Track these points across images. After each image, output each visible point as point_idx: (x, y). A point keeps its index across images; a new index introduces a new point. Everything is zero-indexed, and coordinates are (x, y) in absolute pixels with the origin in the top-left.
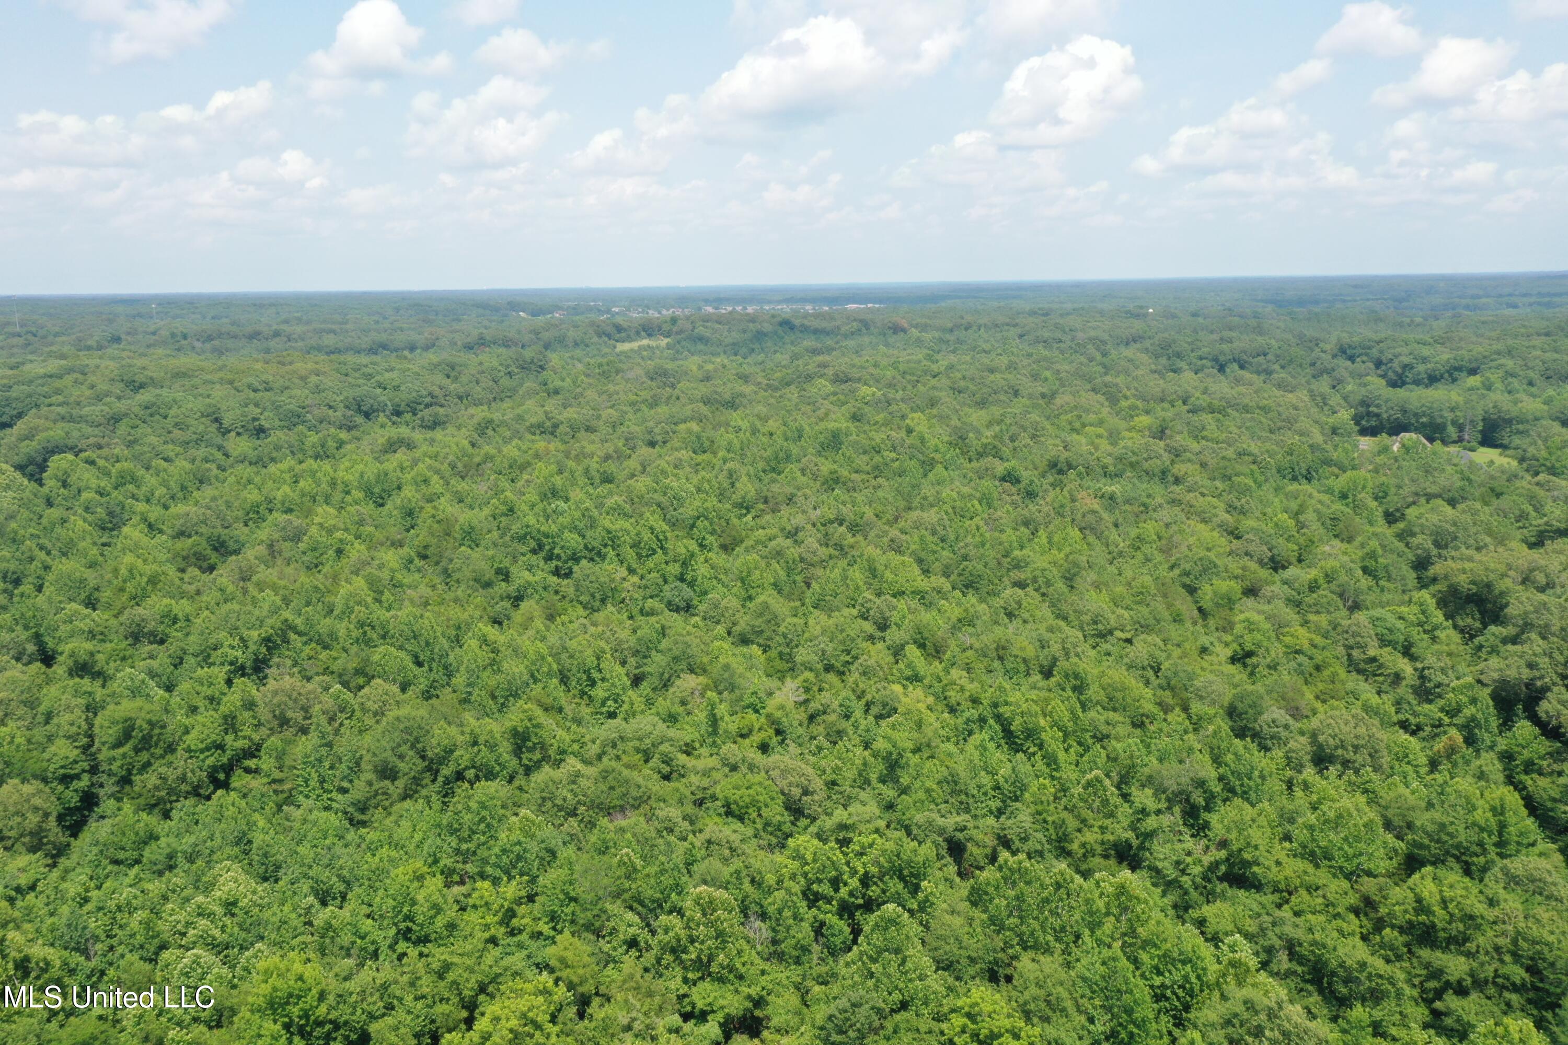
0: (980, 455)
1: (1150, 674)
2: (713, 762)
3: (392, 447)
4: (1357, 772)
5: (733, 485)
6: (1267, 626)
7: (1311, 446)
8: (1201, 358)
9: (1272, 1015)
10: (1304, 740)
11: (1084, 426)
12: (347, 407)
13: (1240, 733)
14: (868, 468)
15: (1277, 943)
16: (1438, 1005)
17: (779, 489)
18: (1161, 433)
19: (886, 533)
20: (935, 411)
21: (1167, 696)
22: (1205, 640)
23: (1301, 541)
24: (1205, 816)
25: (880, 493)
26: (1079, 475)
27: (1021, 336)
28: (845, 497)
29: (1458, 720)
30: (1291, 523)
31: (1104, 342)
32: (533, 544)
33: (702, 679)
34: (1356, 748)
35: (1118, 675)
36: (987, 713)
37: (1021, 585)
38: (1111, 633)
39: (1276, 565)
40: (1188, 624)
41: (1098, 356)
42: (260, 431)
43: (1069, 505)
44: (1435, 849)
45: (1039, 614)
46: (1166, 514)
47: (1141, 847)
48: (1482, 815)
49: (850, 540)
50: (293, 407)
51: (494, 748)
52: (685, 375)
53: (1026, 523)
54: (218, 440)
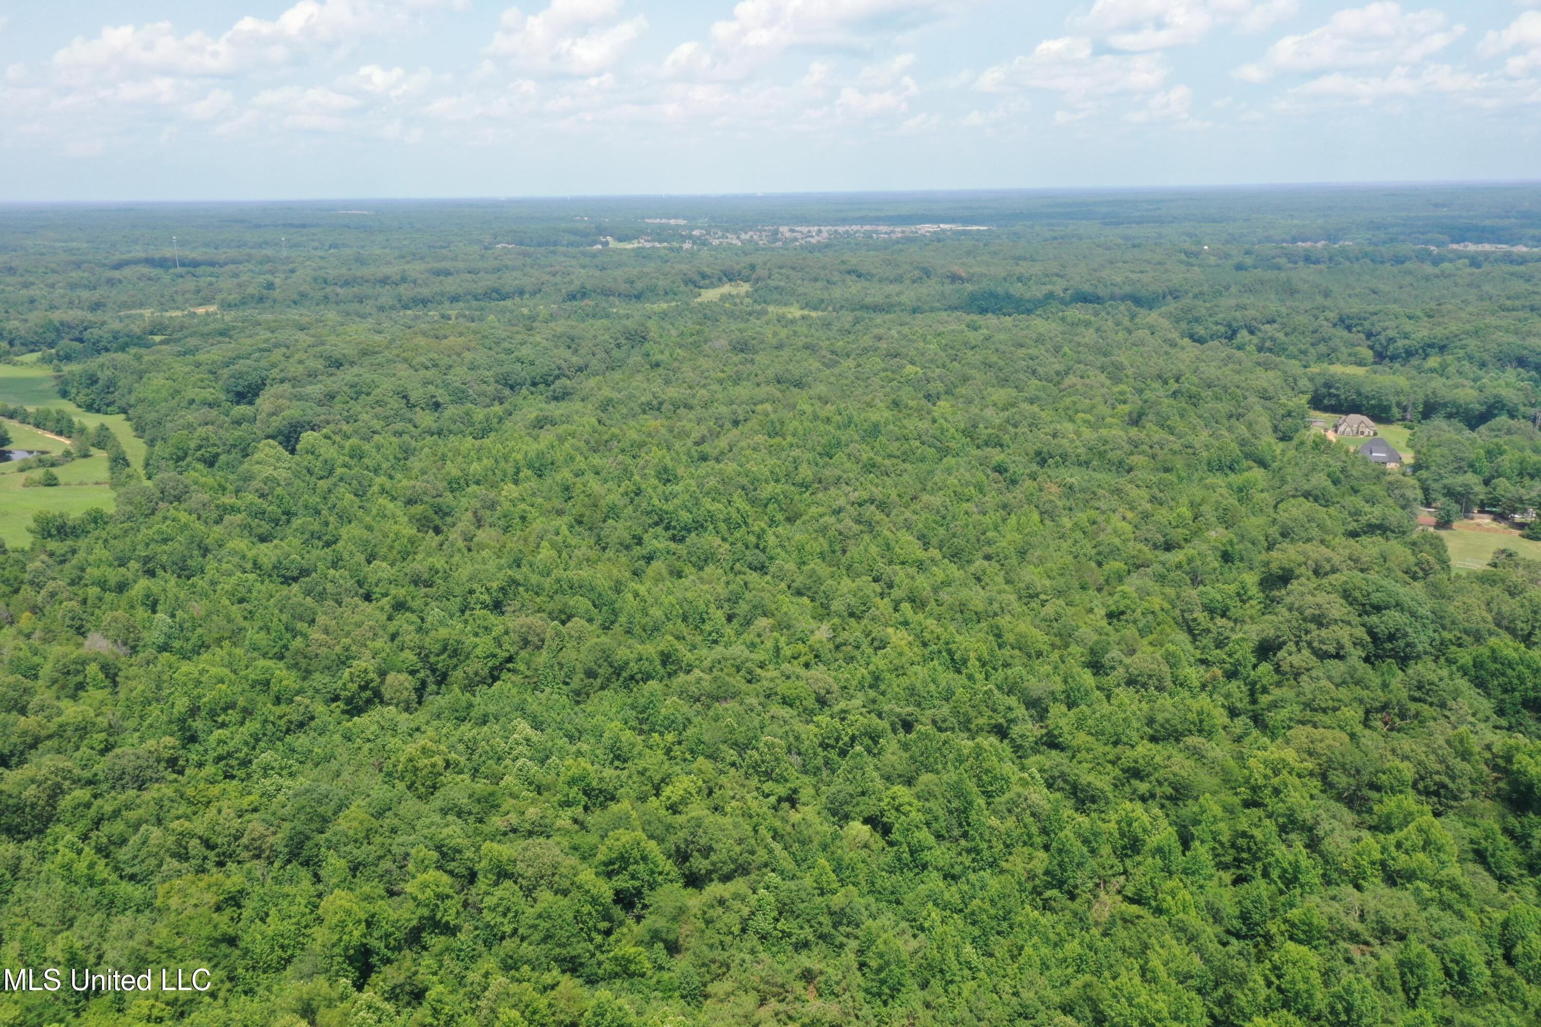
0: (985, 444)
2: (776, 674)
3: (540, 424)
4: (1147, 688)
5: (796, 468)
6: (1137, 595)
11: (1077, 412)
12: (496, 382)
14: (898, 454)
17: (831, 472)
18: (1137, 419)
19: (903, 513)
20: (963, 391)
21: (1056, 639)
22: (1094, 603)
23: (1194, 528)
25: (905, 477)
26: (1054, 464)
28: (878, 480)
32: (656, 518)
33: (771, 621)
34: (1150, 676)
37: (988, 558)
38: (1036, 596)
39: (1168, 546)
42: (437, 405)
43: (1037, 493)
45: (995, 580)
47: (1008, 727)
50: (457, 384)
51: (651, 662)
52: (762, 342)
53: (1005, 507)
54: (409, 415)
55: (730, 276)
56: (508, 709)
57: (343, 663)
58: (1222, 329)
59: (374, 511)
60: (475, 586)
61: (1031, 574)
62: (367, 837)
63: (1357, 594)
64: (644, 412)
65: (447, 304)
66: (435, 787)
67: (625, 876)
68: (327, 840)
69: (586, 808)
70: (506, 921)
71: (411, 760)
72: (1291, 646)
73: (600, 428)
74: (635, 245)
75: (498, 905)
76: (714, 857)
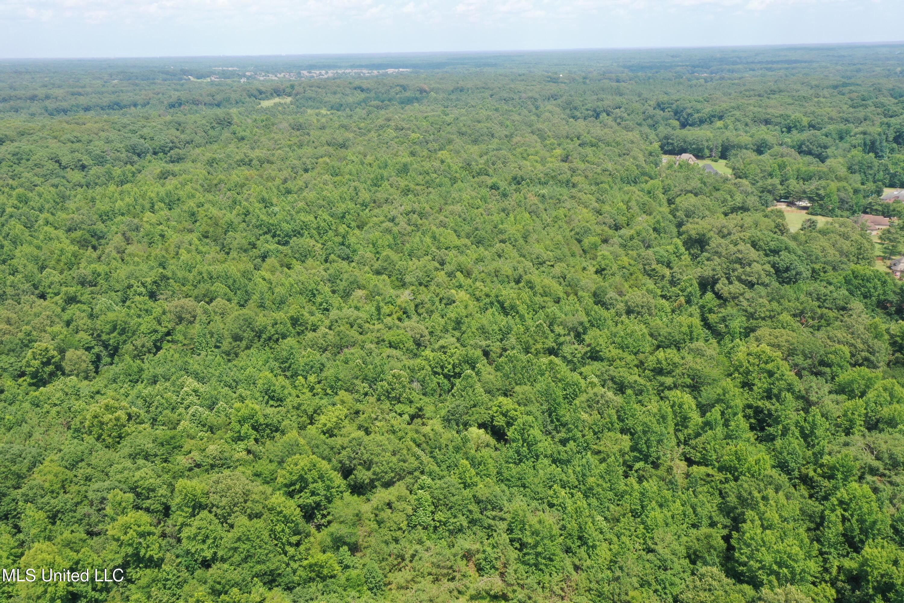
0: (478, 174)
1: (562, 280)
2: (380, 326)
3: (164, 176)
4: (642, 316)
5: (357, 194)
6: (611, 257)
7: (637, 166)
8: (587, 110)
9: (602, 396)
10: (622, 304)
11: (528, 155)
12: (127, 151)
13: (596, 303)
14: (423, 182)
15: (607, 377)
16: (662, 395)
17: (381, 196)
18: (565, 159)
19: (437, 218)
20: (451, 147)
21: (569, 289)
22: (585, 264)
23: (629, 216)
24: (583, 336)
25: (431, 196)
26: (527, 183)
27: (491, 96)
28: (415, 199)
29: (685, 294)
30: (624, 207)
31: (536, 100)
32: (265, 229)
33: (364, 291)
34: (642, 307)
35: (548, 281)
36: (494, 300)
37: (503, 241)
38: (544, 262)
39: (617, 228)
40: (578, 257)
41: (534, 110)
42: (83, 167)
43: (523, 201)
44: (667, 342)
45: (512, 255)
46: (568, 204)
47: (558, 349)
48: (685, 329)
49: (420, 222)
50: (98, 152)
51: (285, 325)
52: (311, 125)
53: (503, 210)
54: (62, 173)
55: (277, 92)
56: (173, 370)
57: (27, 346)
58: (591, 113)
59: (41, 237)
60: (132, 282)
61: (538, 249)
62: (63, 487)
63: (761, 243)
64: (239, 166)
65: (82, 112)
66: (120, 437)
67: (306, 494)
68: (23, 495)
69: (256, 440)
70: (205, 547)
71: (96, 417)
72: (724, 280)
73: (210, 177)
74: (209, 80)
75: (196, 535)
76: (375, 468)
